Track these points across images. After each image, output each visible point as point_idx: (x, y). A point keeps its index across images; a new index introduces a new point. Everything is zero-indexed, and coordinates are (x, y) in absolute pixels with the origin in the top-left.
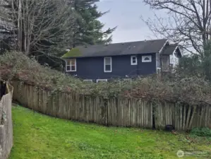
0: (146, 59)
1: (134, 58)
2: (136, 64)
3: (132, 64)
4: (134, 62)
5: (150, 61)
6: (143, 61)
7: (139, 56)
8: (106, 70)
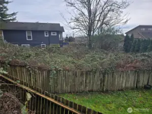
0: (54, 34)
1: (46, 33)
2: (48, 36)
3: (45, 36)
4: (47, 35)
5: (56, 35)
6: (52, 35)
7: (50, 32)
8: (28, 38)
